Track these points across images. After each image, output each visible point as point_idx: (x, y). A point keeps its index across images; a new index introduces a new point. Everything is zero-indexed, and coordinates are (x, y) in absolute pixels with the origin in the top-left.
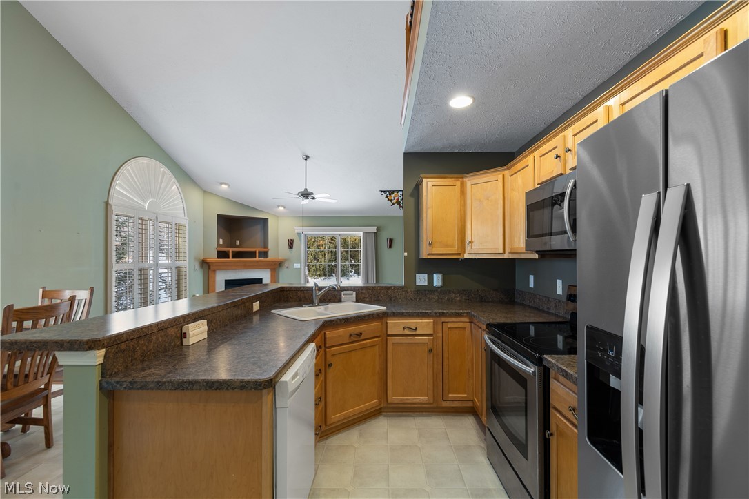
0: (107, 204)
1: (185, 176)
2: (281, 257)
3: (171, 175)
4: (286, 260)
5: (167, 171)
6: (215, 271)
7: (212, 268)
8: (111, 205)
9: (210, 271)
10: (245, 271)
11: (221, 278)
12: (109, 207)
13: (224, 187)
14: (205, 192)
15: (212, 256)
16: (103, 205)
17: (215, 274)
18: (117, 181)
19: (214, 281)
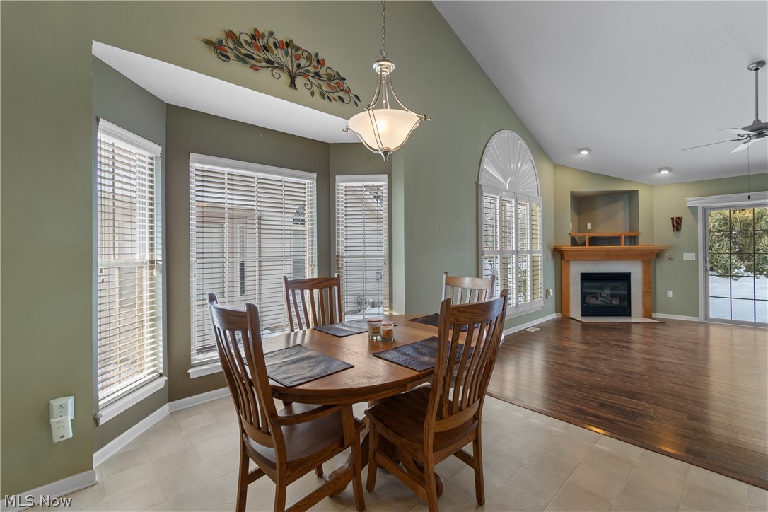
0: (478, 185)
1: (539, 148)
2: (658, 244)
3: (527, 148)
4: (669, 248)
5: (524, 144)
6: (568, 261)
7: (566, 258)
8: (481, 185)
9: (563, 262)
10: (607, 262)
11: (576, 270)
12: (479, 187)
13: (584, 153)
14: (556, 166)
15: (566, 244)
16: (475, 185)
17: (569, 265)
18: (485, 159)
19: (568, 274)
